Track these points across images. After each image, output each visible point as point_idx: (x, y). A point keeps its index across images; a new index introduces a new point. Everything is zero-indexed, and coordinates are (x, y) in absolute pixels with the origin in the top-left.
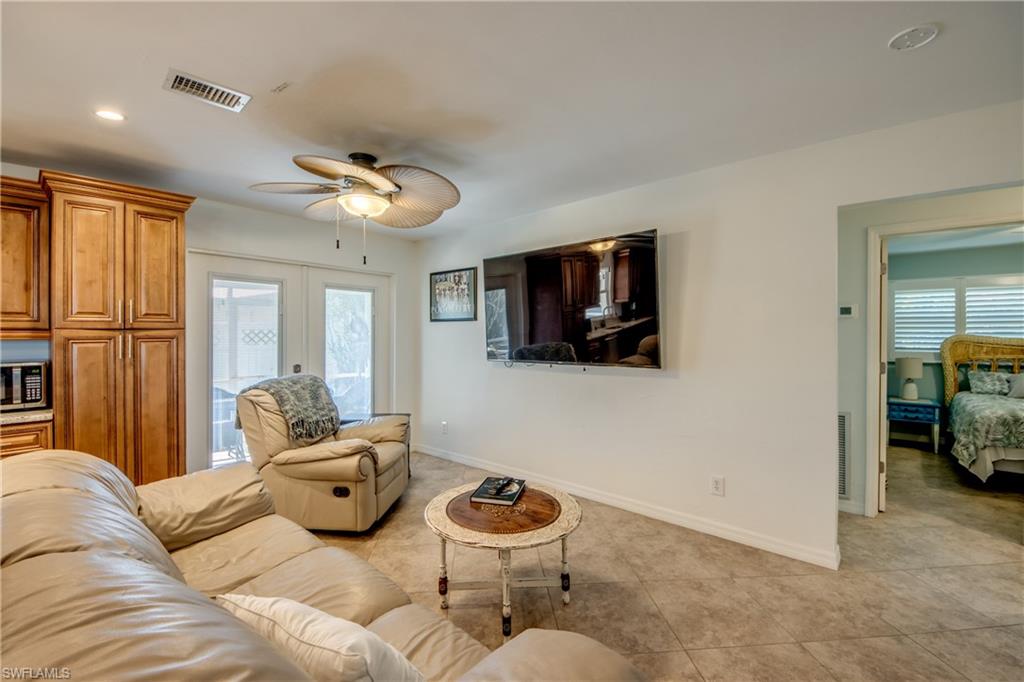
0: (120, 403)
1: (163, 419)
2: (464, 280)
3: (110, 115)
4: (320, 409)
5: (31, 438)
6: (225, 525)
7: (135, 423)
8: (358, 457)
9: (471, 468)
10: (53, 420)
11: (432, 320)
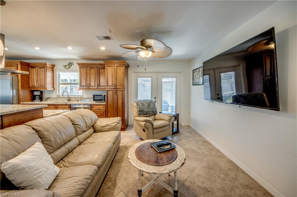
0: (115, 102)
1: (121, 106)
2: (201, 71)
3: (103, 48)
4: (150, 108)
5: (103, 107)
6: (106, 130)
7: (117, 106)
8: (145, 122)
9: (201, 136)
10: (105, 104)
11: (193, 85)
